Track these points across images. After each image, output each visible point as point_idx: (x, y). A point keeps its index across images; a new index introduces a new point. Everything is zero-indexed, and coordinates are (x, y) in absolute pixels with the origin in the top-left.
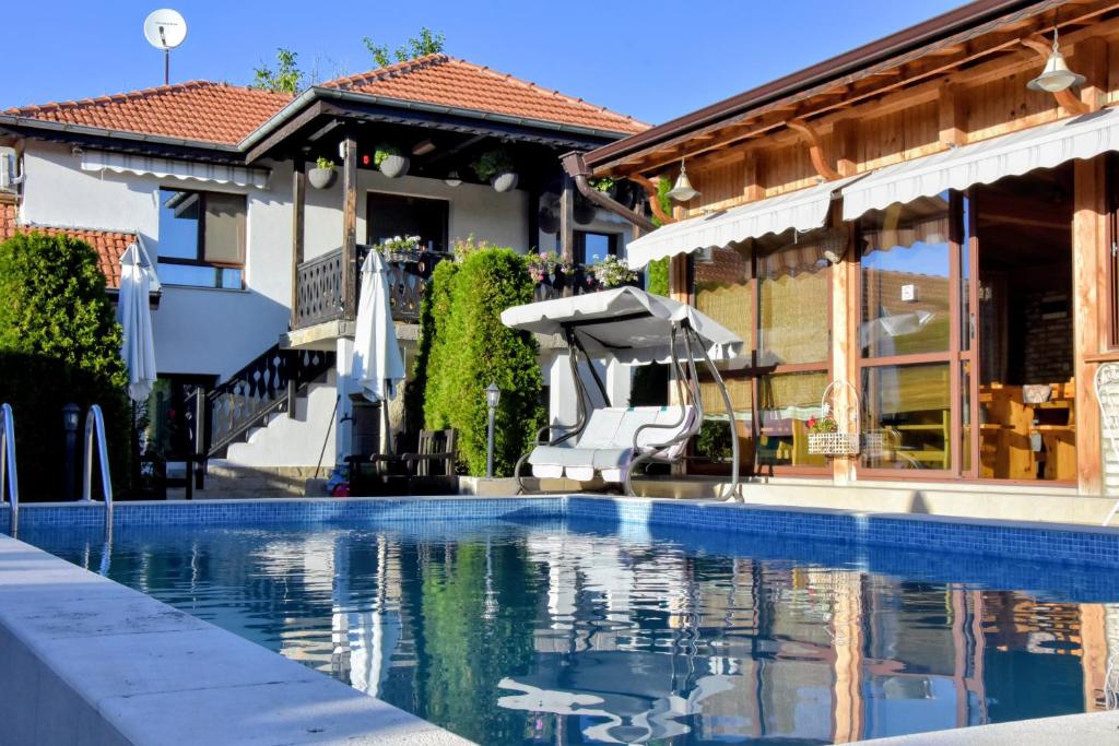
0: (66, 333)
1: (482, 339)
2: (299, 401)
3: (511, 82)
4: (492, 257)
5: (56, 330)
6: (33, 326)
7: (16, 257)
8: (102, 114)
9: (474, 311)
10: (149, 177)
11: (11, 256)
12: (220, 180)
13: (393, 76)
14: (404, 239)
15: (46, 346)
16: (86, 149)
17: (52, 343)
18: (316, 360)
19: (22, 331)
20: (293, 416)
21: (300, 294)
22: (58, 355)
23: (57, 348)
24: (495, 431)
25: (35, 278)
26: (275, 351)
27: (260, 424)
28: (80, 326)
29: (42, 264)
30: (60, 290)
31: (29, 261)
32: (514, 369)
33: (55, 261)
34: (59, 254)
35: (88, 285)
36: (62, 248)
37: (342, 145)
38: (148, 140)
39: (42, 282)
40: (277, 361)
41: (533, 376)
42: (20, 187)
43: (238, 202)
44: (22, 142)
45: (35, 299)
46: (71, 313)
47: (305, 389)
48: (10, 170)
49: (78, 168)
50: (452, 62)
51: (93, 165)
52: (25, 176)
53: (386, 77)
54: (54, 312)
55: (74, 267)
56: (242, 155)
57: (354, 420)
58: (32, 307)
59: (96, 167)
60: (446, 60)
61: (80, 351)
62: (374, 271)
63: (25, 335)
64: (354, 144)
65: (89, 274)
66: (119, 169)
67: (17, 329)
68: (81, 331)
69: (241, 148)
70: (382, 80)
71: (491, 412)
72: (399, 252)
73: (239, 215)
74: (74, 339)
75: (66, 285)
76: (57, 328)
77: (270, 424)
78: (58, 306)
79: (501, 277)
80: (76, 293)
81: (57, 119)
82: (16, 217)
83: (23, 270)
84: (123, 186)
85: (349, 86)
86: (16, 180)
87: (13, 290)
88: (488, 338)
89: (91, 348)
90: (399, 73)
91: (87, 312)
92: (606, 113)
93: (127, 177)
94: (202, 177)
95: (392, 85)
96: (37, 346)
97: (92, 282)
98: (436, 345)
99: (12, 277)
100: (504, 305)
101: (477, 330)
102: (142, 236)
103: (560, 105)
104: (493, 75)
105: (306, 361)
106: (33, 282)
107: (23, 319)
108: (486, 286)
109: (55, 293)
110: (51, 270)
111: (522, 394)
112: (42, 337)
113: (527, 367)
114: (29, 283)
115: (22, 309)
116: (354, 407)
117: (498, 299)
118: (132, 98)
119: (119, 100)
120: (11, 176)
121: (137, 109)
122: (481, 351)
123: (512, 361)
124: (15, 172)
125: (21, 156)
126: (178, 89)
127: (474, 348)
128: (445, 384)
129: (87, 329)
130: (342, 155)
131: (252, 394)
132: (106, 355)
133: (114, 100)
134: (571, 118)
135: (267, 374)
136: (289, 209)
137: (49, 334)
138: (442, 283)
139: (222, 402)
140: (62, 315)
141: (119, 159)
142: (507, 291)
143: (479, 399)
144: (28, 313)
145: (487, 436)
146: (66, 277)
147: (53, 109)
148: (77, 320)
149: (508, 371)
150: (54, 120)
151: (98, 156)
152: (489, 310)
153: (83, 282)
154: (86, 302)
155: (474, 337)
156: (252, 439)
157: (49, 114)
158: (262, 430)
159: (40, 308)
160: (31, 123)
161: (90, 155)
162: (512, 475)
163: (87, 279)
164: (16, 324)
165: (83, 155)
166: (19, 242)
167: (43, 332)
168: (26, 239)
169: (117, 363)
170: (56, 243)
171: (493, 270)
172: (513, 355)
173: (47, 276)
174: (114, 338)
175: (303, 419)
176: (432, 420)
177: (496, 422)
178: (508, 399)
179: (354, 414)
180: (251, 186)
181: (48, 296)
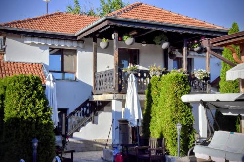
0: (33, 112)
1: (174, 106)
2: (95, 117)
3: (163, 11)
4: (177, 77)
5: (29, 111)
6: (21, 110)
7: (14, 85)
8: (30, 24)
9: (171, 96)
10: (46, 45)
11: (13, 84)
12: (68, 45)
13: (128, 11)
14: (134, 66)
15: (26, 117)
16: (26, 36)
17: (28, 116)
18: (100, 104)
19: (17, 112)
20: (93, 123)
21: (96, 83)
22: (30, 120)
23: (30, 118)
24: (180, 140)
25: (22, 92)
26: (88, 101)
27: (83, 126)
28: (38, 109)
29: (24, 87)
30: (31, 96)
31: (20, 86)
32: (185, 117)
33: (29, 85)
34: (30, 83)
35: (40, 93)
36: (31, 80)
37: (113, 35)
38: (47, 33)
39: (24, 93)
40: (88, 105)
41: (192, 119)
42: (5, 49)
43: (74, 52)
44: (5, 35)
45: (22, 100)
46: (34, 104)
47: (97, 113)
48: (1, 44)
49: (24, 43)
50: (143, 5)
51: (28, 41)
52: (6, 46)
53: (126, 11)
54: (28, 104)
55: (35, 87)
56: (76, 37)
57: (120, 129)
58: (20, 103)
59: (29, 42)
60: (141, 4)
61: (38, 118)
62: (132, 81)
63: (18, 113)
64: (117, 34)
65: (40, 89)
66: (37, 43)
67: (15, 111)
68: (38, 111)
69: (75, 35)
70: (125, 12)
71: (178, 133)
72: (132, 71)
73: (74, 56)
74: (35, 114)
75: (32, 94)
76: (30, 110)
77: (86, 126)
78: (30, 102)
79: (180, 84)
80: (36, 97)
81: (17, 26)
82: (3, 59)
83: (18, 89)
84: (38, 48)
85: (116, 15)
86: (4, 47)
87: (14, 97)
88: (176, 106)
89: (42, 117)
90: (129, 9)
91: (40, 104)
92: (196, 20)
93: (39, 45)
94: (63, 45)
95: (128, 14)
96: (23, 117)
97: (41, 92)
98: (153, 106)
99: (13, 92)
100: (182, 94)
101: (172, 103)
102: (44, 64)
103: (180, 18)
104: (156, 9)
105: (97, 104)
106: (21, 94)
107: (18, 107)
108: (175, 87)
109: (29, 97)
110: (27, 89)
111: (188, 126)
112: (24, 114)
113: (189, 116)
114: (20, 94)
115: (17, 103)
116: (120, 124)
117: (180, 91)
118: (39, 18)
119: (35, 19)
120: (2, 46)
121: (41, 22)
122: (174, 111)
123: (184, 114)
124: (3, 44)
125: (5, 39)
126: (52, 15)
127: (171, 110)
128: (158, 121)
129: (40, 110)
130: (113, 38)
131: (80, 115)
132: (47, 119)
133: (33, 19)
134: (187, 23)
135: (85, 109)
136: (91, 54)
137: (26, 112)
138: (155, 84)
139: (71, 119)
140: (31, 105)
141: (36, 39)
142: (182, 89)
143: (174, 128)
144: (19, 105)
145: (177, 141)
146: (32, 91)
147: (15, 23)
148: (37, 107)
149: (183, 117)
150: (15, 27)
151: (30, 38)
152: (177, 96)
153: (39, 92)
154: (39, 100)
155: (171, 106)
156: (80, 131)
157: (14, 25)
158: (84, 128)
159: (24, 103)
160: (9, 28)
161: (28, 38)
162: (187, 155)
163: (40, 91)
164: (15, 109)
165: (25, 38)
166: (16, 79)
167: (25, 112)
168: (18, 77)
169: (51, 122)
170: (29, 79)
171: (177, 81)
172: (185, 112)
173: (26, 91)
174: (50, 112)
175: (97, 123)
176: (153, 133)
177: (181, 136)
178: (184, 127)
179: (120, 127)
180: (78, 47)
181: (26, 98)
